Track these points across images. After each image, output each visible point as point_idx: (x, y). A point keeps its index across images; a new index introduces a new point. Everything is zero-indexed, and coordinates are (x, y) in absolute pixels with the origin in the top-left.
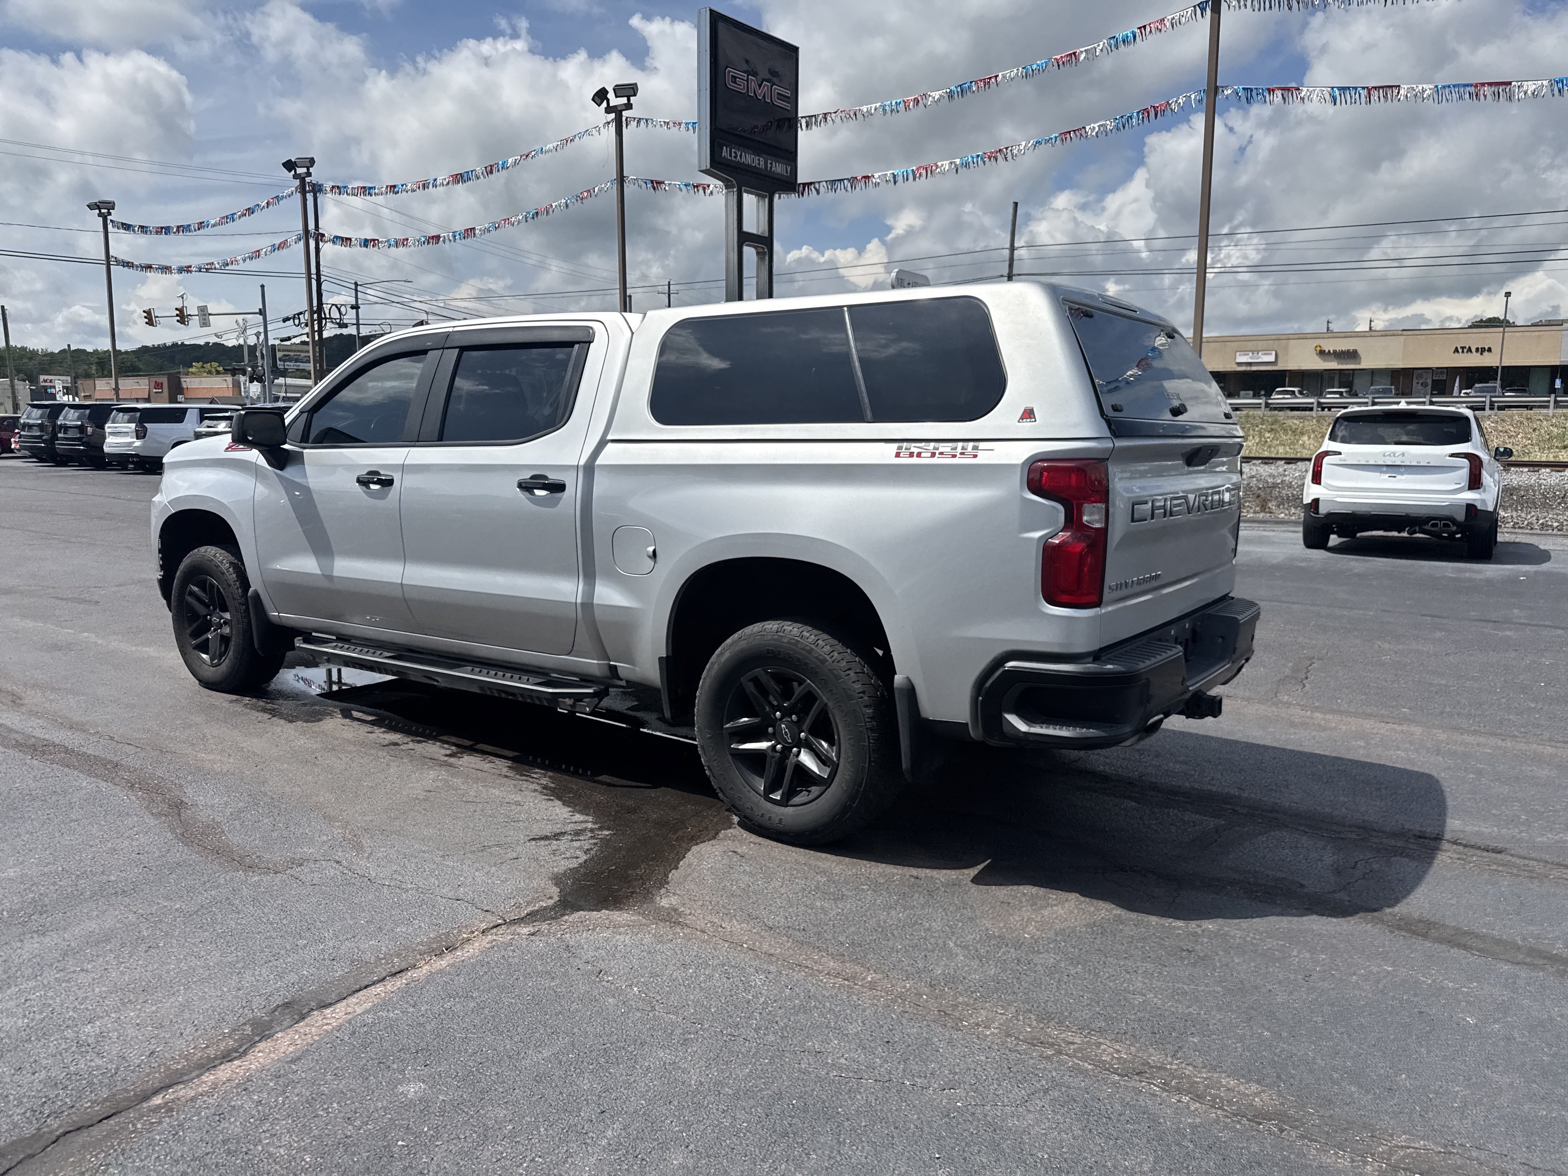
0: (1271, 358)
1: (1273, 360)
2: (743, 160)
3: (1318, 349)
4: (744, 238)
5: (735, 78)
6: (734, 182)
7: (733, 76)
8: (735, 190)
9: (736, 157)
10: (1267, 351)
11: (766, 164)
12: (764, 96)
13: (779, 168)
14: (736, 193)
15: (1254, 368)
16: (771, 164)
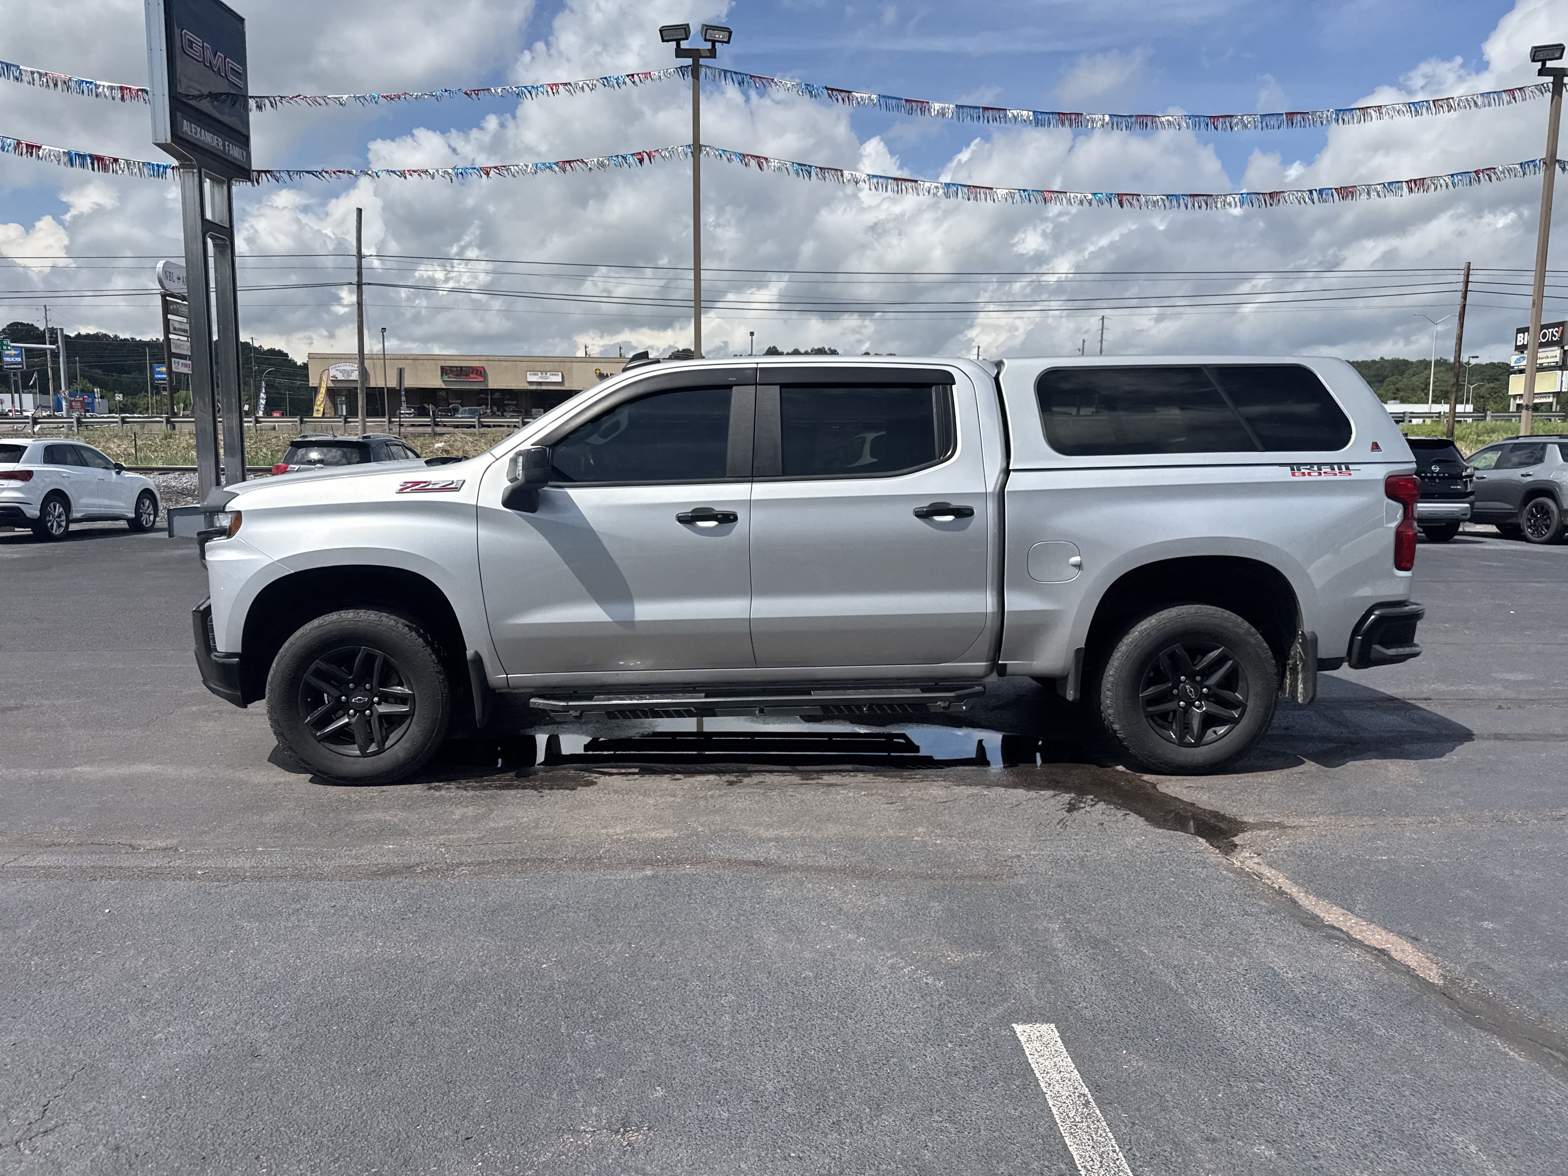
0: (558, 379)
1: (560, 380)
2: (203, 138)
3: (598, 372)
4: (208, 227)
5: (192, 42)
6: (195, 163)
7: (189, 40)
8: (195, 171)
9: (196, 133)
10: (554, 372)
11: (224, 145)
12: (219, 69)
13: (235, 152)
14: (196, 175)
15: (544, 388)
16: (229, 146)
